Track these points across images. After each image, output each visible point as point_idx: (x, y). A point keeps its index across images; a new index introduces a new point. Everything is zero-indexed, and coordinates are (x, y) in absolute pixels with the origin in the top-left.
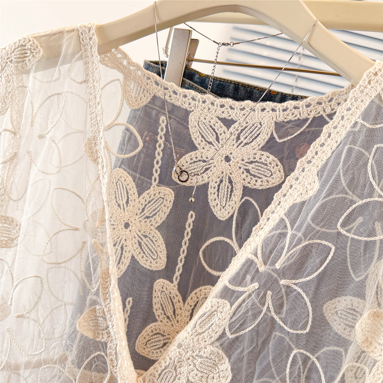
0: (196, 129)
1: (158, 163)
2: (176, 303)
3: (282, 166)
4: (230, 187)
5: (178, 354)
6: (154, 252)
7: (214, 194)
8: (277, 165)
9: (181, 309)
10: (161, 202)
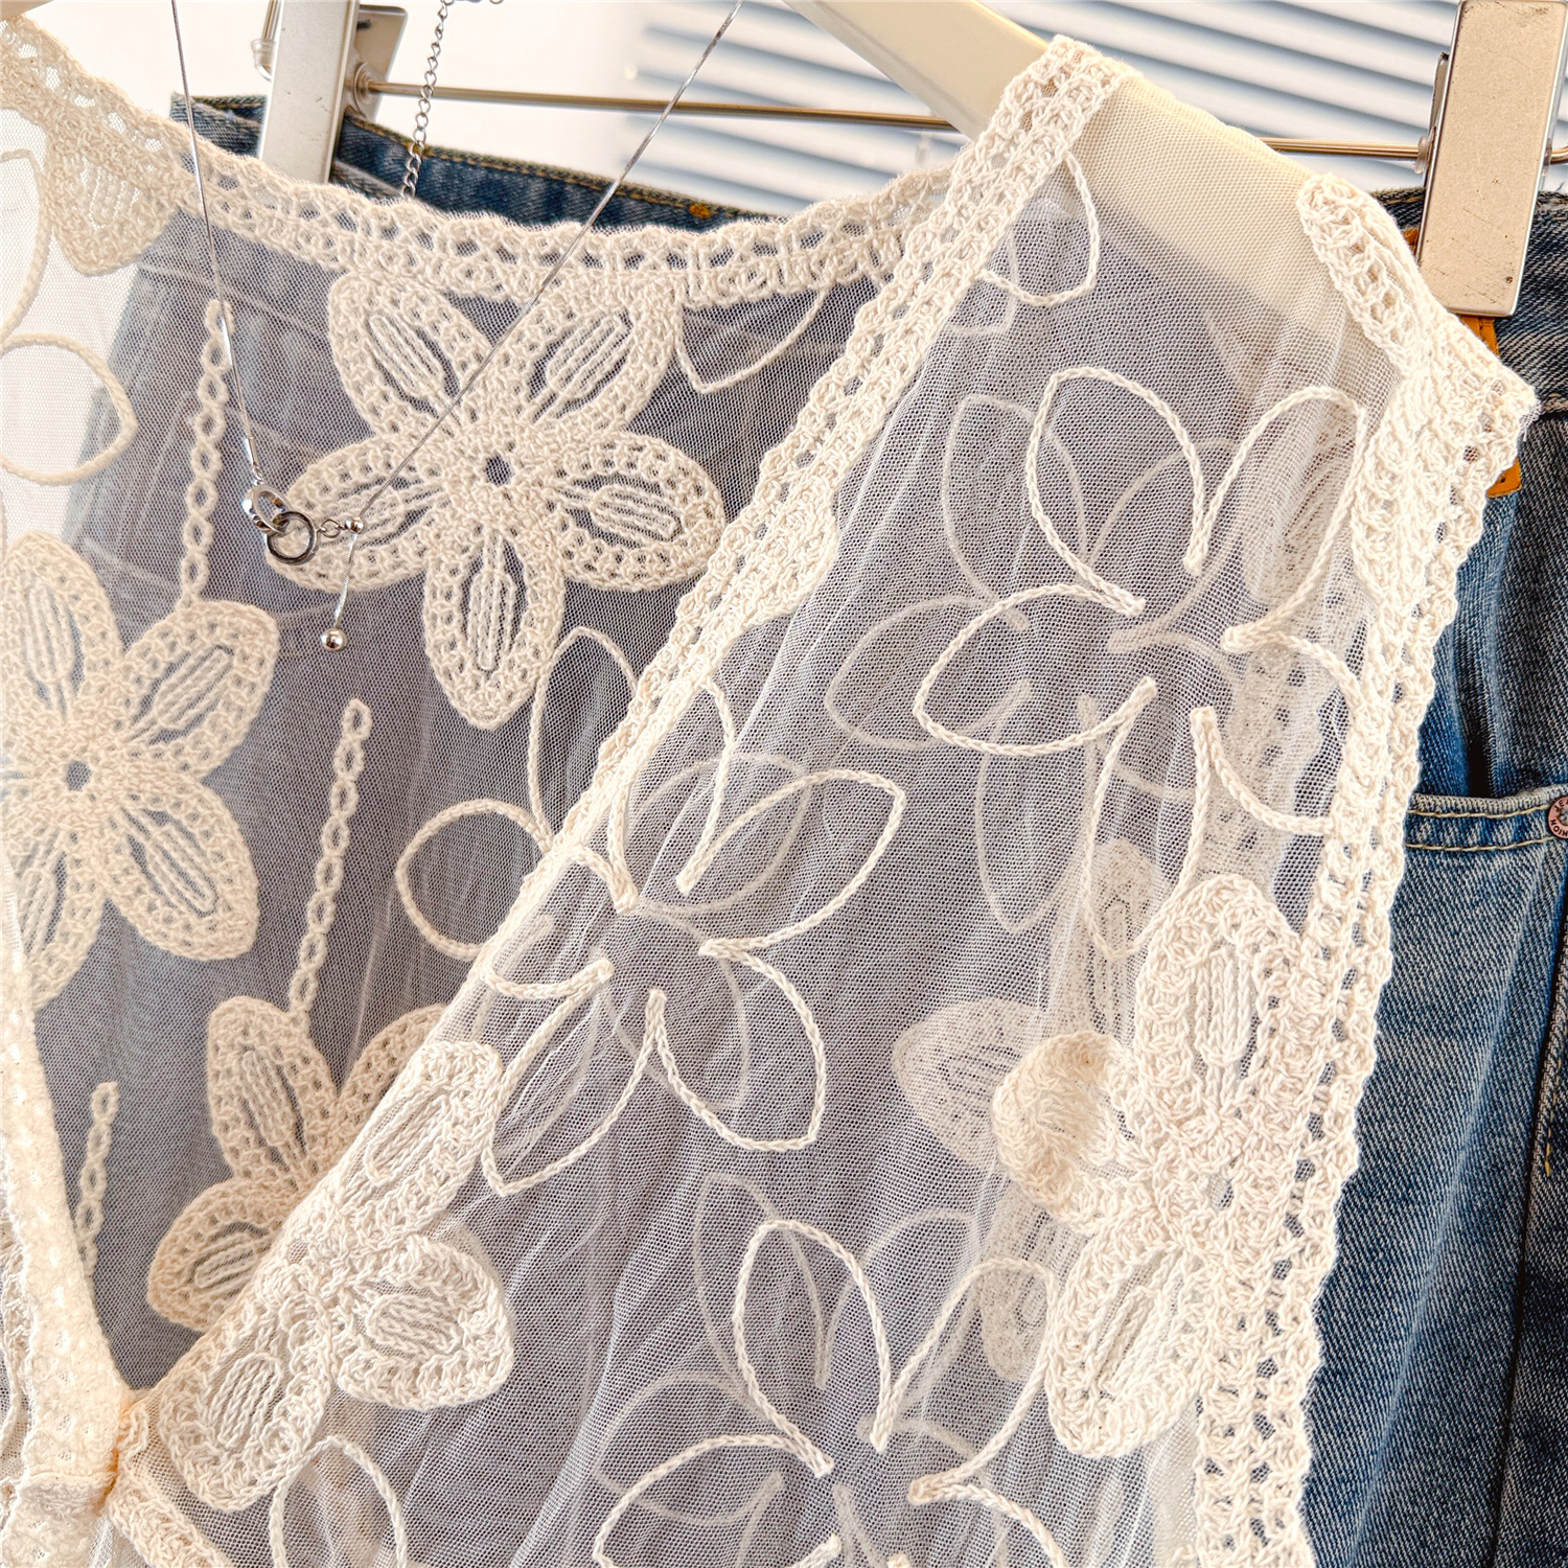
0: (359, 347)
1: (200, 497)
2: (304, 1089)
3: (717, 494)
4: (512, 589)
5: (288, 1285)
6: (200, 882)
7: (449, 620)
8: (699, 491)
9: (324, 1114)
10: (220, 666)
